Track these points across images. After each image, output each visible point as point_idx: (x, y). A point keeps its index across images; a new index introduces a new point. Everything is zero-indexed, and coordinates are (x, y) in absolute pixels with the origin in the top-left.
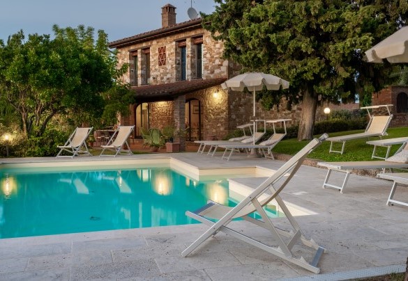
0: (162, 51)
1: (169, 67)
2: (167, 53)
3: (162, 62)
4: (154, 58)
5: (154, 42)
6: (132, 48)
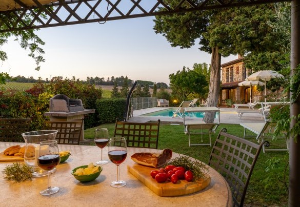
0: (238, 68)
1: (240, 74)
2: (239, 69)
3: (238, 73)
4: (235, 71)
5: (235, 65)
6: (227, 67)
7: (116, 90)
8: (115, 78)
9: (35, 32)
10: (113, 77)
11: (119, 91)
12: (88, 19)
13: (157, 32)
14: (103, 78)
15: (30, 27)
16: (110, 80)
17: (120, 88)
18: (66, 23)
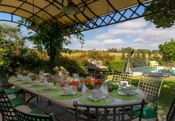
7: (123, 56)
8: (124, 48)
9: (81, 33)
10: (123, 48)
11: (126, 56)
12: (101, 25)
13: (146, 21)
14: (117, 49)
15: (79, 32)
16: (121, 49)
17: (126, 54)
18: (92, 28)
